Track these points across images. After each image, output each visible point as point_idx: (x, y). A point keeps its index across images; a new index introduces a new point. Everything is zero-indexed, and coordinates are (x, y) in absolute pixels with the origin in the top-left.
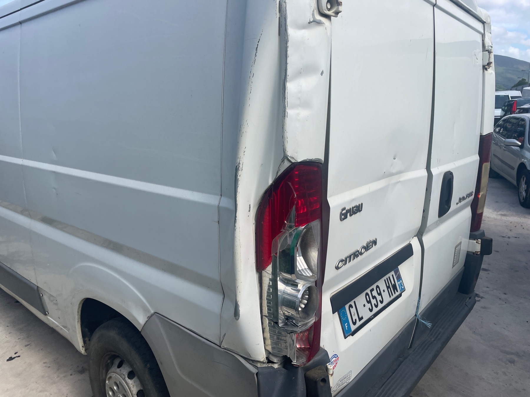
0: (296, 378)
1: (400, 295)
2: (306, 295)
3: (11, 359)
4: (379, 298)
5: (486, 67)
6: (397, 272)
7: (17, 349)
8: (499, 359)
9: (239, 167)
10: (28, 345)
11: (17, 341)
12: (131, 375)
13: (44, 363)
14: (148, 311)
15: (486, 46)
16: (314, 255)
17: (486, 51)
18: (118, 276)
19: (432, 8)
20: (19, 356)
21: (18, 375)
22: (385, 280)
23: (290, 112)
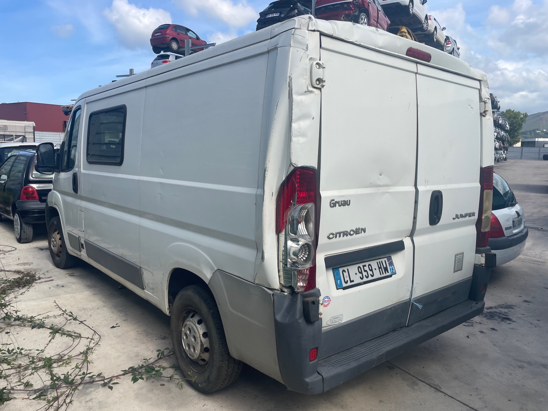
0: (297, 299)
1: (391, 276)
2: (307, 252)
3: (113, 327)
4: (370, 273)
5: (483, 114)
6: (389, 259)
7: (118, 322)
8: (510, 365)
9: (266, 169)
10: (126, 320)
11: (118, 317)
12: (199, 322)
13: (137, 331)
14: (213, 268)
15: (483, 98)
16: (311, 226)
17: (483, 102)
18: (196, 248)
19: (415, 75)
20: (119, 326)
21: (119, 337)
22: (377, 263)
23: (294, 139)
